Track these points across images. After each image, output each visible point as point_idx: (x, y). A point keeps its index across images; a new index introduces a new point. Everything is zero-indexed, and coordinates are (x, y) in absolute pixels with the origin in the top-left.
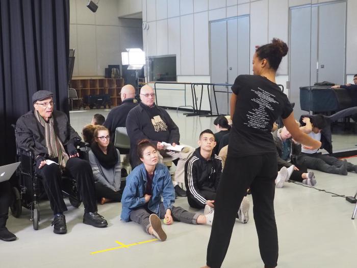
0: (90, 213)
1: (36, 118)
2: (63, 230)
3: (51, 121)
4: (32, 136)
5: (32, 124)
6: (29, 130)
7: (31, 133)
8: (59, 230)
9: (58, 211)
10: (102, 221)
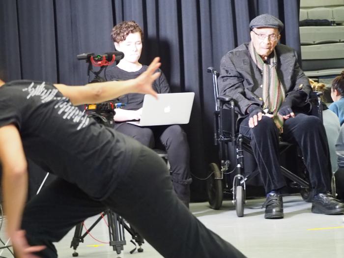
0: (321, 194)
1: (250, 57)
2: (276, 212)
3: (273, 60)
4: (242, 82)
5: (243, 64)
6: (239, 73)
7: (240, 77)
8: (271, 211)
9: (273, 187)
10: (336, 205)
